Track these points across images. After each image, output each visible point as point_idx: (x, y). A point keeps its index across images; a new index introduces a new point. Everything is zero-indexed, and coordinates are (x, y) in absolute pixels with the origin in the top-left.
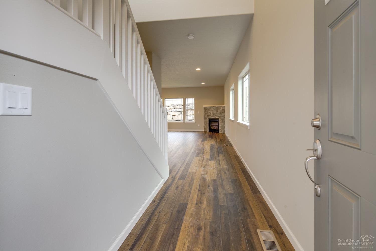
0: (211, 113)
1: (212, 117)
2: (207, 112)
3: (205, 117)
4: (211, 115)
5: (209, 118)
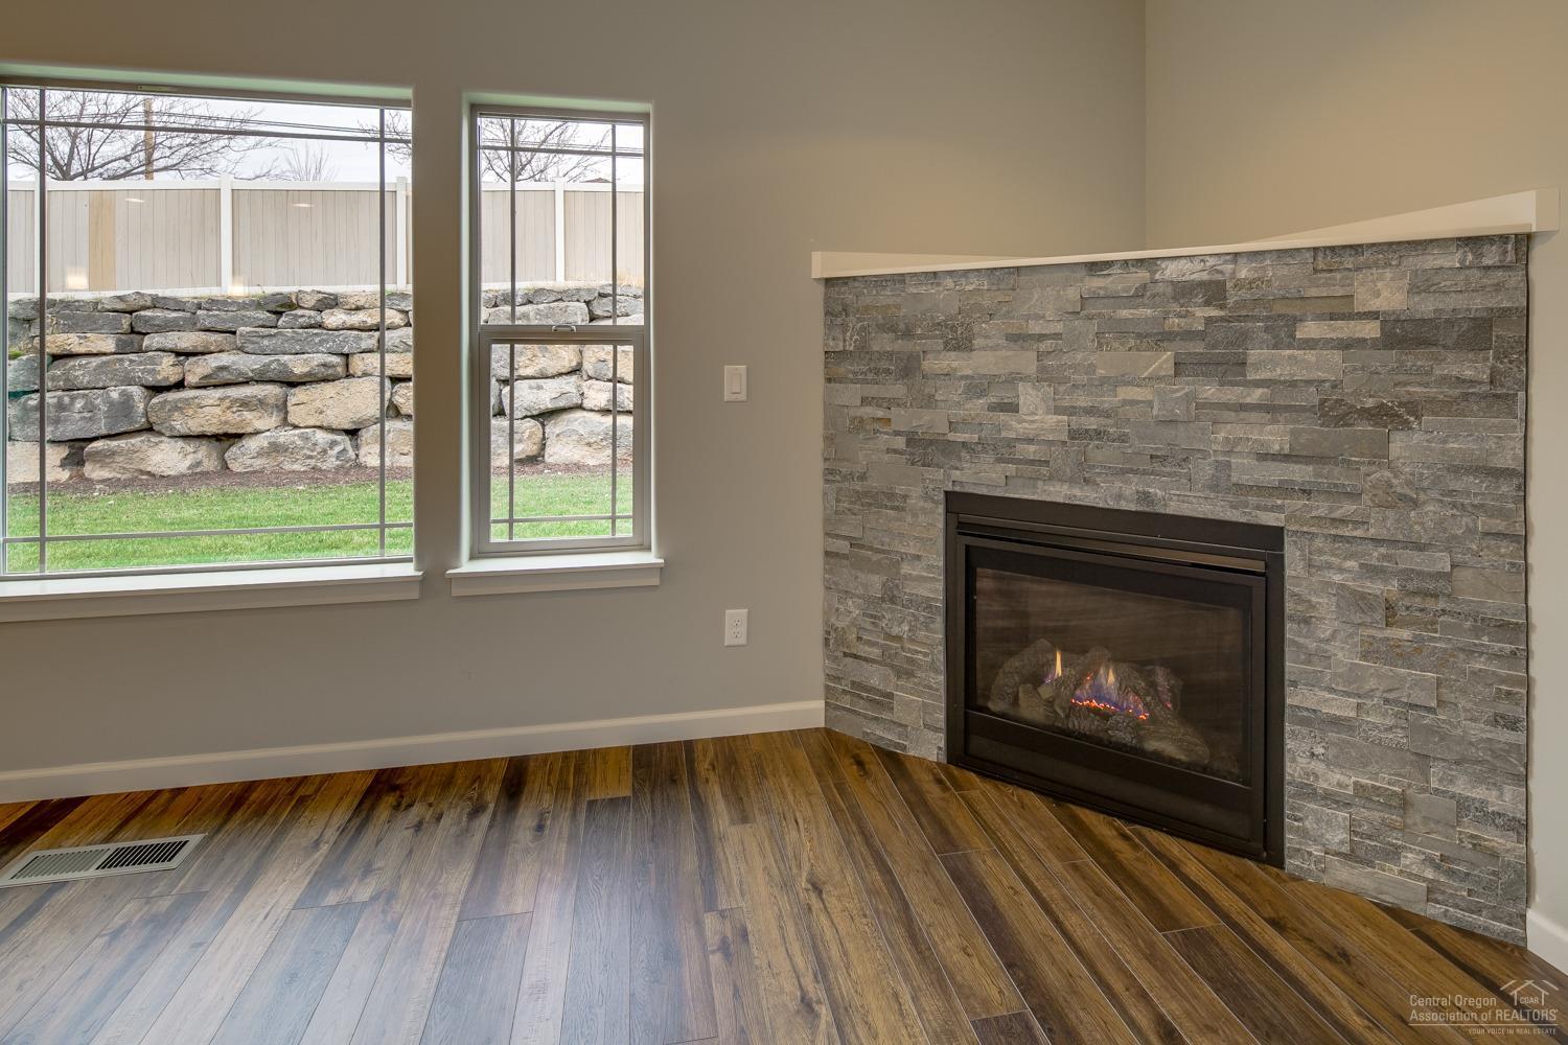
0: (1012, 408)
3: (863, 477)
4: (1010, 444)
5: (950, 496)
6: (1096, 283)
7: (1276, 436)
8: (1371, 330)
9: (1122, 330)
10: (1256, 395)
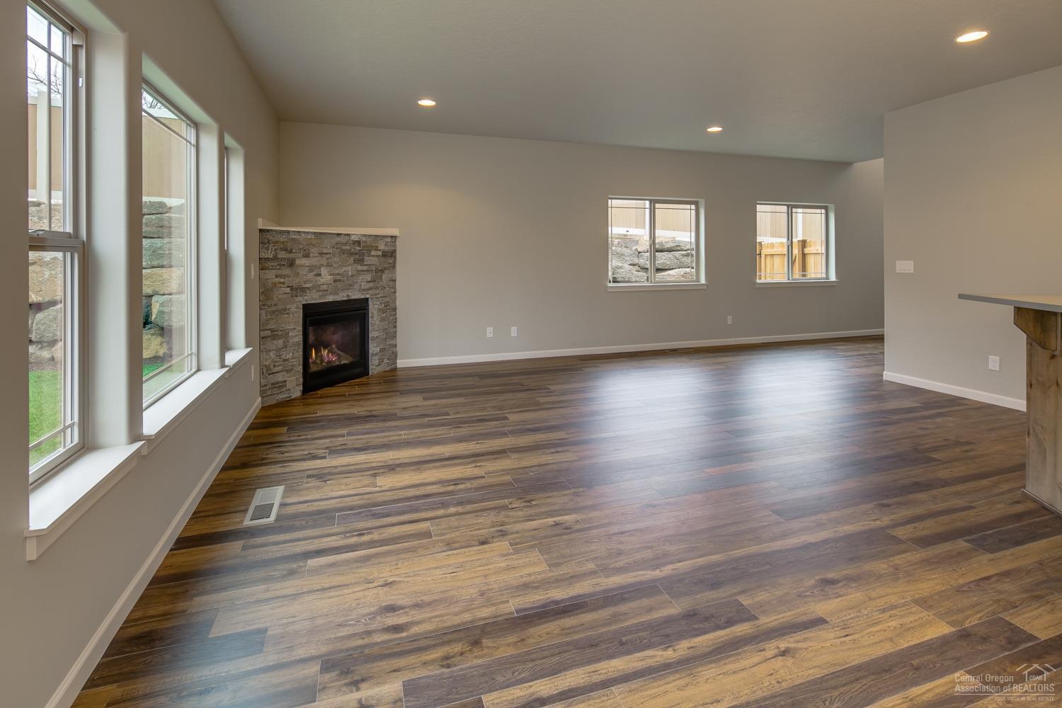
0: (319, 275)
1: (330, 298)
2: (291, 263)
3: (275, 305)
4: (319, 286)
5: (304, 306)
6: (338, 239)
7: (369, 277)
8: (380, 253)
9: (343, 252)
10: (365, 268)
